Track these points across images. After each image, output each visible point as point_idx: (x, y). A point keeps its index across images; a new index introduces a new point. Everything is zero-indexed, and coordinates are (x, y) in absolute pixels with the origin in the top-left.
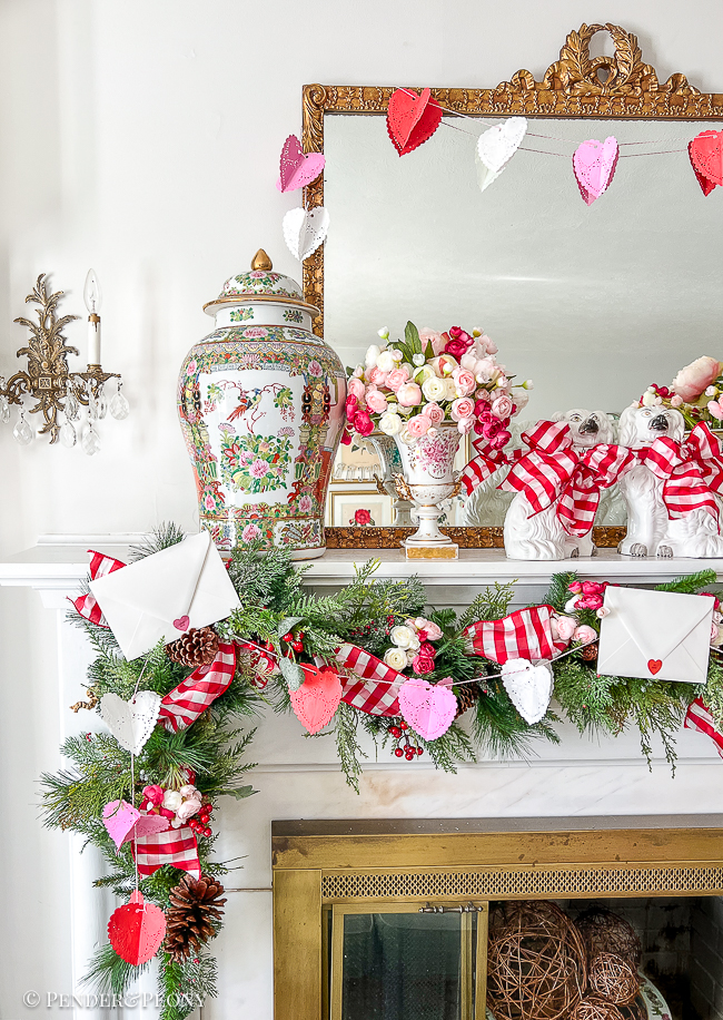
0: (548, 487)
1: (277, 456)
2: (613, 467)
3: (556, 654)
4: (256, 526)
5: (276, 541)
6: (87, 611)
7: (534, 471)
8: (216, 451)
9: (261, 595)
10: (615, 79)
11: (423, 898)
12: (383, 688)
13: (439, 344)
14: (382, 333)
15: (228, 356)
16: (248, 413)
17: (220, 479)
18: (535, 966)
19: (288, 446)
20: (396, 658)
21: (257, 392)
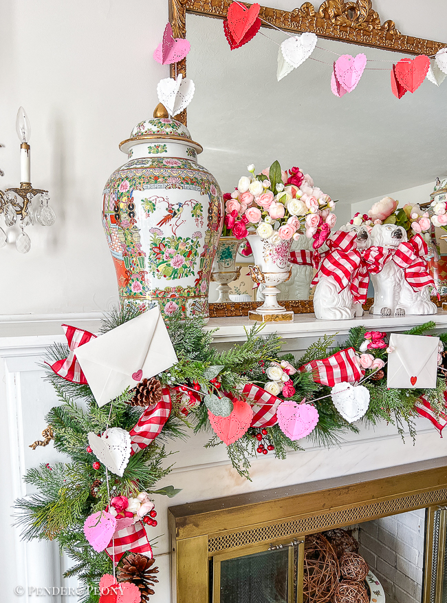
0: (346, 273)
1: (190, 252)
2: (381, 261)
4: (174, 303)
5: (188, 313)
6: (64, 371)
7: (336, 264)
8: (146, 248)
10: (358, 18)
11: (268, 541)
12: (266, 409)
14: (250, 168)
15: (156, 178)
16: (173, 221)
17: (147, 269)
18: (316, 568)
19: (197, 245)
20: (273, 388)
21: (180, 205)
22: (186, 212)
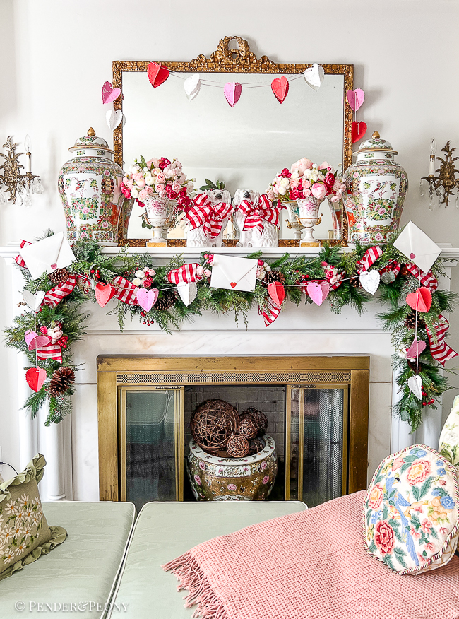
0: (199, 219)
1: (92, 206)
2: (224, 212)
3: (197, 280)
4: (85, 233)
5: (93, 238)
6: (19, 262)
7: (196, 213)
8: (70, 204)
9: (85, 257)
10: (239, 58)
12: (131, 292)
13: (157, 164)
15: (74, 168)
16: (81, 188)
17: (72, 215)
19: (97, 202)
20: (136, 282)
21: (84, 181)
22: (87, 185)
